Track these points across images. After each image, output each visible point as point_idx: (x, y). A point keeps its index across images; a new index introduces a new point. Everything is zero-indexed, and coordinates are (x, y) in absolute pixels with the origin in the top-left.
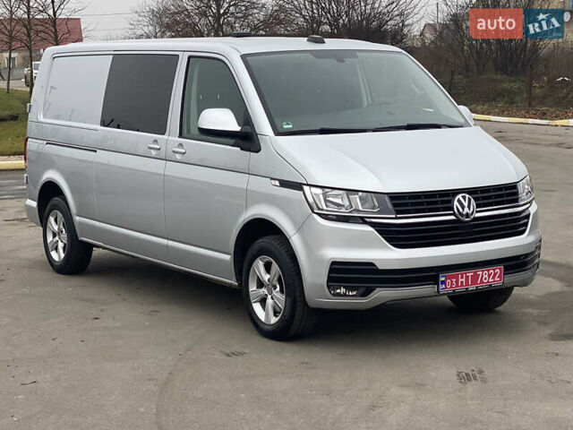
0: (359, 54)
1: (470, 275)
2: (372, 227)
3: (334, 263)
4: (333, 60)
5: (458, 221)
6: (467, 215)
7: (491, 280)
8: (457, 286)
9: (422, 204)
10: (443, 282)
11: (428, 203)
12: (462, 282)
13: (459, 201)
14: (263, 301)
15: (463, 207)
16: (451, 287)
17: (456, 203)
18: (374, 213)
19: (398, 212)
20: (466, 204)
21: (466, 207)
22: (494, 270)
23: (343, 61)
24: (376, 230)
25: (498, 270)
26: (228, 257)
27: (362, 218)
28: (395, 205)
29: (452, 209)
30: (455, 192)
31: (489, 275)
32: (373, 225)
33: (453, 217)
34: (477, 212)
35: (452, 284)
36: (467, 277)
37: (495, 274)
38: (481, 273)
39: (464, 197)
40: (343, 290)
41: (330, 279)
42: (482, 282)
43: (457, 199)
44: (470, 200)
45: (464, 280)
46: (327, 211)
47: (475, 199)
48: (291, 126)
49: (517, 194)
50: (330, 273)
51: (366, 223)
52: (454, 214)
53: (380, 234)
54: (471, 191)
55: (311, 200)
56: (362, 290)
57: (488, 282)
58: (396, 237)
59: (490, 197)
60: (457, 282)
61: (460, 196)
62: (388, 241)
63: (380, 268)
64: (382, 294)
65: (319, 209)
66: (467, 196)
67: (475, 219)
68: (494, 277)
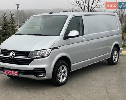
1: (10, 72)
5: (10, 58)
6: (12, 57)
20: (12, 54)
21: (12, 55)
25: (17, 72)
29: (9, 55)
31: (15, 73)
47: (15, 53)
49: (29, 54)
61: (11, 52)
66: (13, 52)
67: (14, 58)
68: (16, 74)
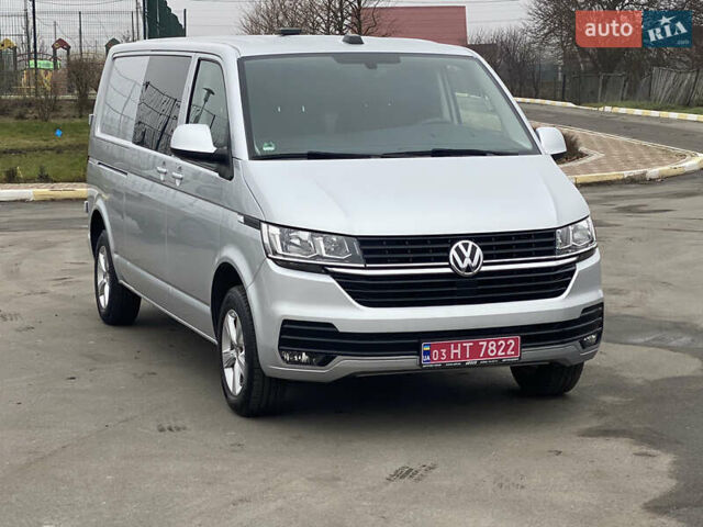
0: (402, 58)
1: (468, 345)
2: (334, 278)
3: (286, 322)
4: (363, 65)
5: (454, 275)
6: (469, 269)
7: (500, 353)
8: (448, 357)
9: (405, 251)
10: (427, 353)
11: (413, 251)
12: (456, 354)
13: (458, 249)
14: (233, 366)
15: (463, 258)
16: (439, 360)
17: (453, 252)
18: (342, 261)
19: (368, 261)
20: (467, 254)
21: (467, 259)
22: (506, 341)
23: (376, 67)
24: (340, 283)
25: (513, 341)
26: (208, 309)
27: (323, 266)
28: (365, 252)
29: (447, 259)
30: (455, 238)
31: (498, 348)
32: (335, 275)
33: (449, 270)
34: (484, 264)
35: (441, 355)
36: (464, 349)
37: (507, 346)
38: (485, 343)
39: (466, 246)
40: (304, 357)
41: (282, 342)
42: (486, 355)
43: (455, 247)
44: (474, 249)
45: (459, 351)
46: (284, 256)
47: (483, 248)
48: (272, 149)
49: (553, 243)
50: (281, 334)
51: (327, 273)
52: (450, 266)
53: (344, 288)
54: (478, 238)
55: (266, 241)
56: (321, 358)
57: (496, 355)
58: (365, 292)
59: (509, 247)
60: (448, 353)
61: (459, 244)
62: (353, 297)
63: (340, 330)
64: (345, 364)
65: (275, 253)
66: (471, 243)
67: (481, 274)
68: (505, 350)
